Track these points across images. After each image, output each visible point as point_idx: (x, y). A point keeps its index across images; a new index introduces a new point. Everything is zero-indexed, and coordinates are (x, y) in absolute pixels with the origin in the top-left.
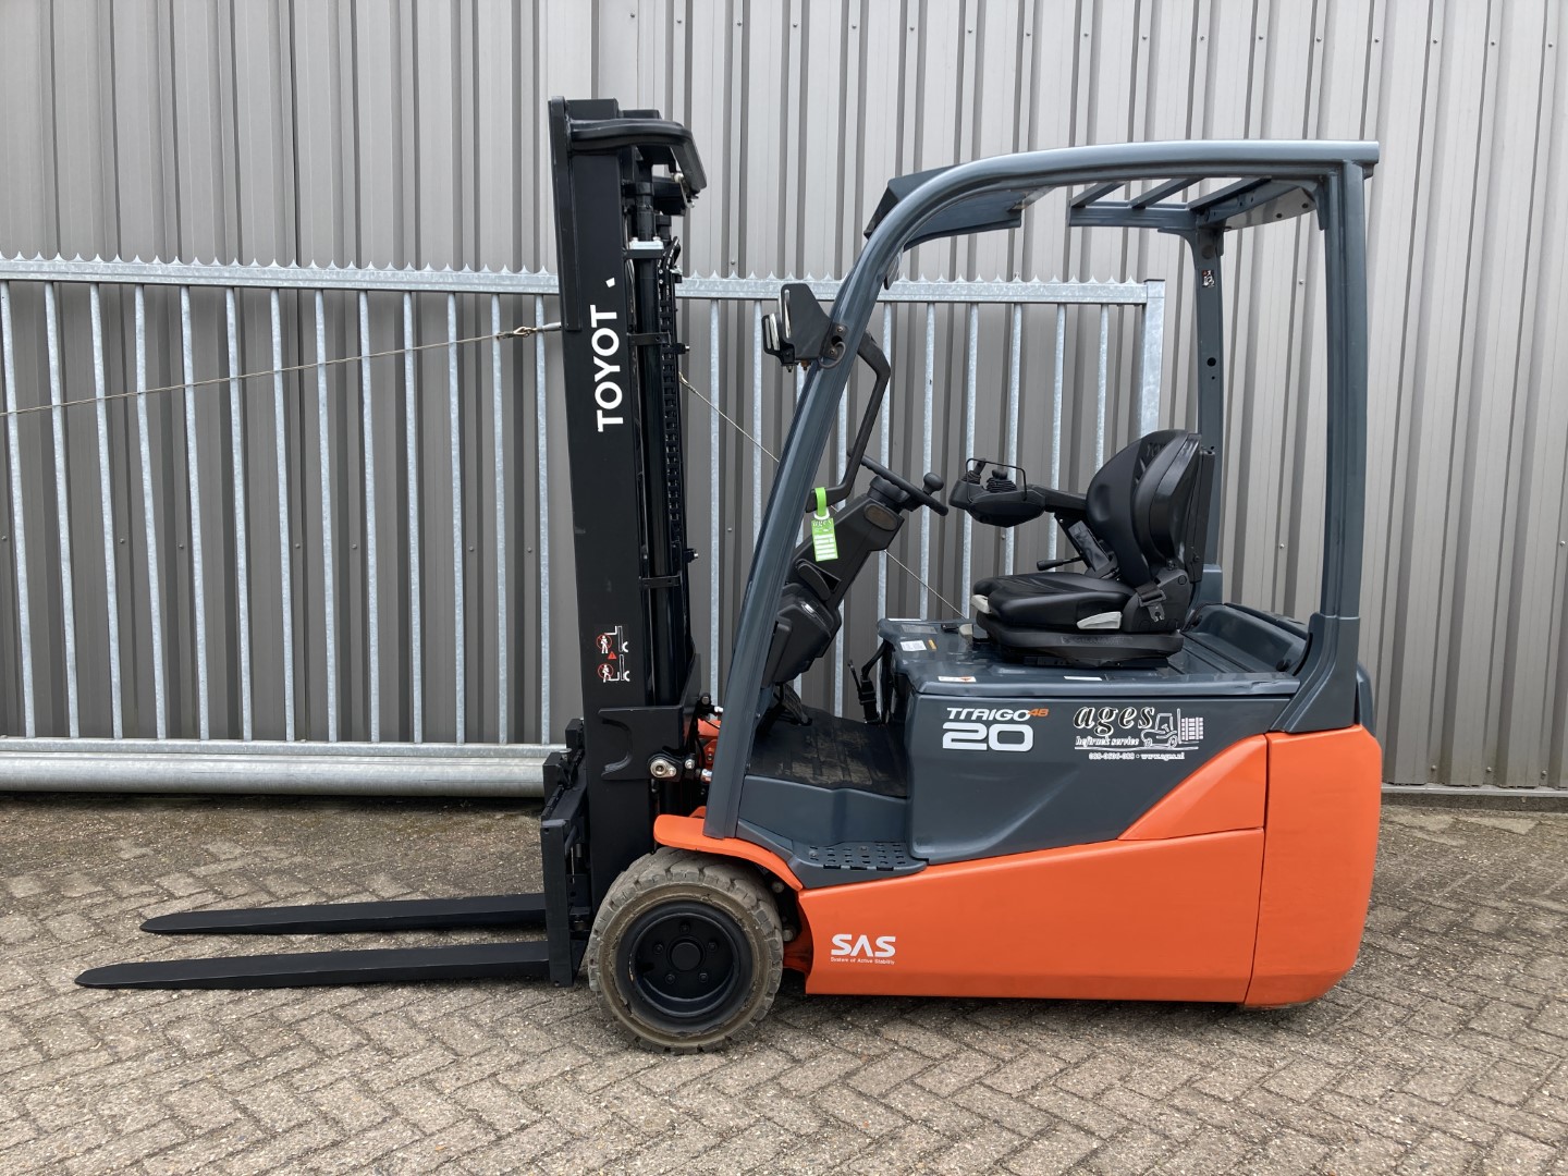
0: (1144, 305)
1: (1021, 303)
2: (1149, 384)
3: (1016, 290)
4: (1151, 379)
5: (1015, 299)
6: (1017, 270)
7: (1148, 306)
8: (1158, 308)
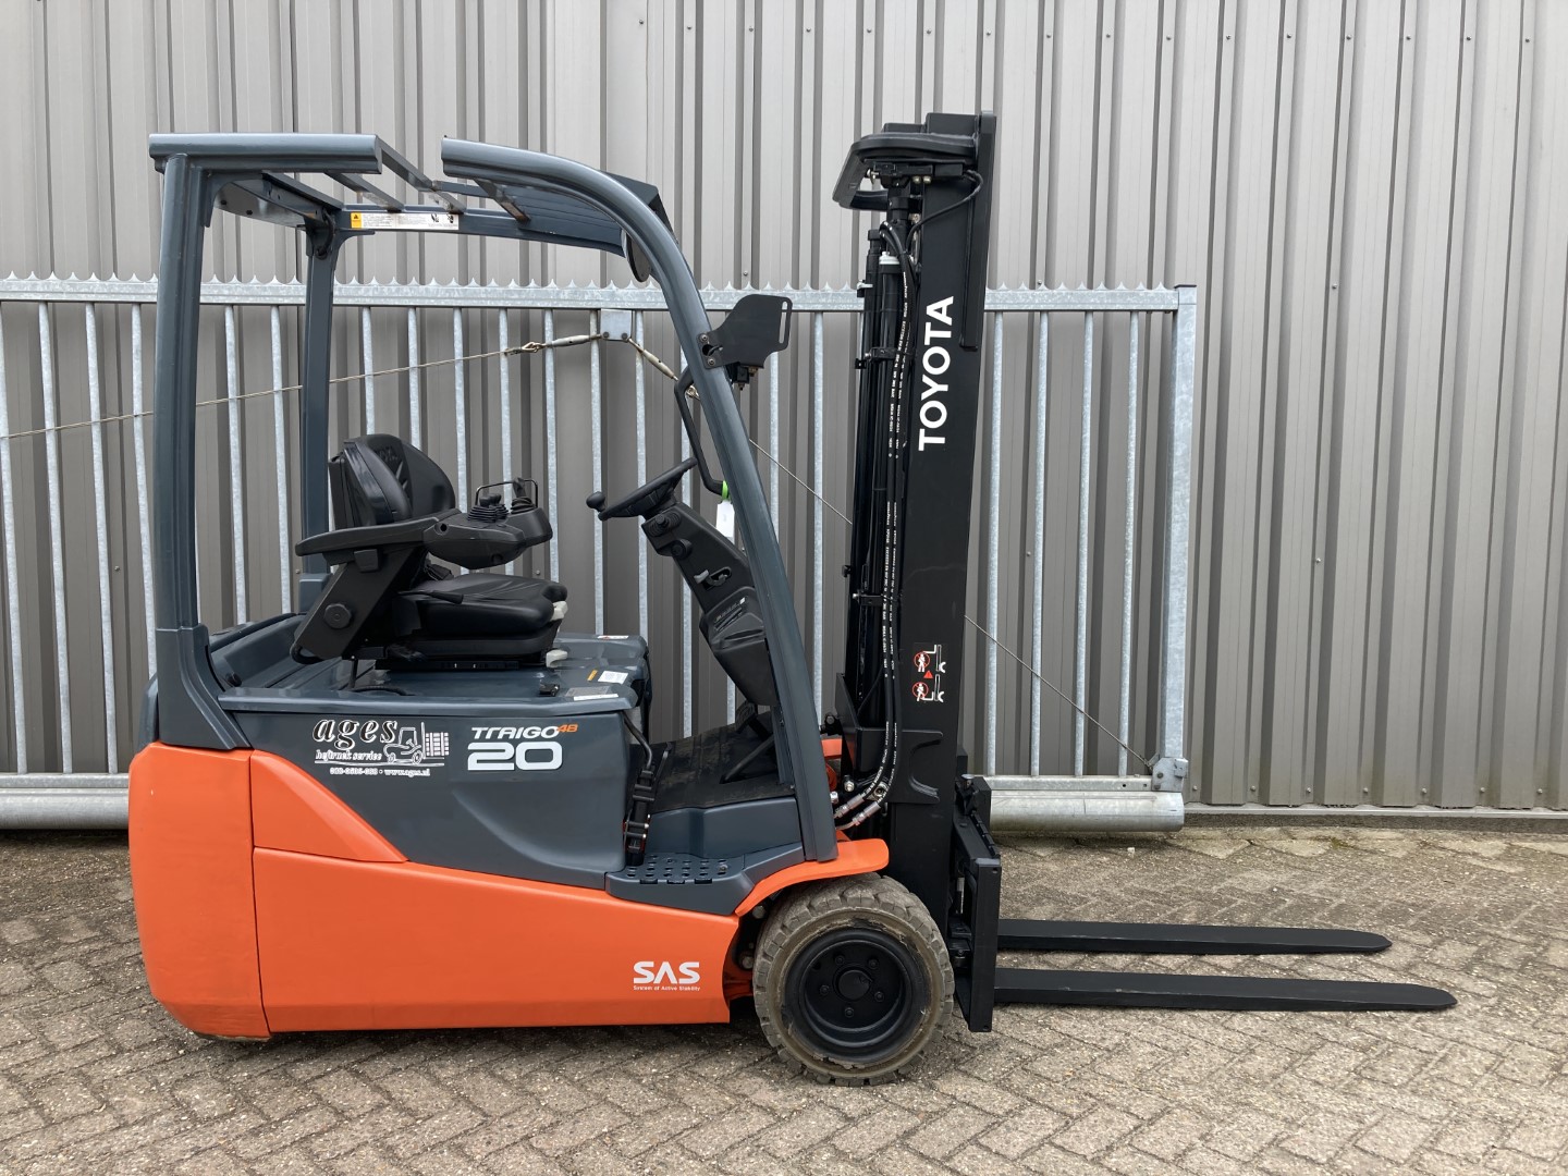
0: (1175, 312)
1: (1048, 311)
2: (1182, 393)
3: (1041, 298)
4: (1184, 388)
5: (1042, 307)
6: (1040, 278)
7: (1179, 315)
8: (1190, 314)
